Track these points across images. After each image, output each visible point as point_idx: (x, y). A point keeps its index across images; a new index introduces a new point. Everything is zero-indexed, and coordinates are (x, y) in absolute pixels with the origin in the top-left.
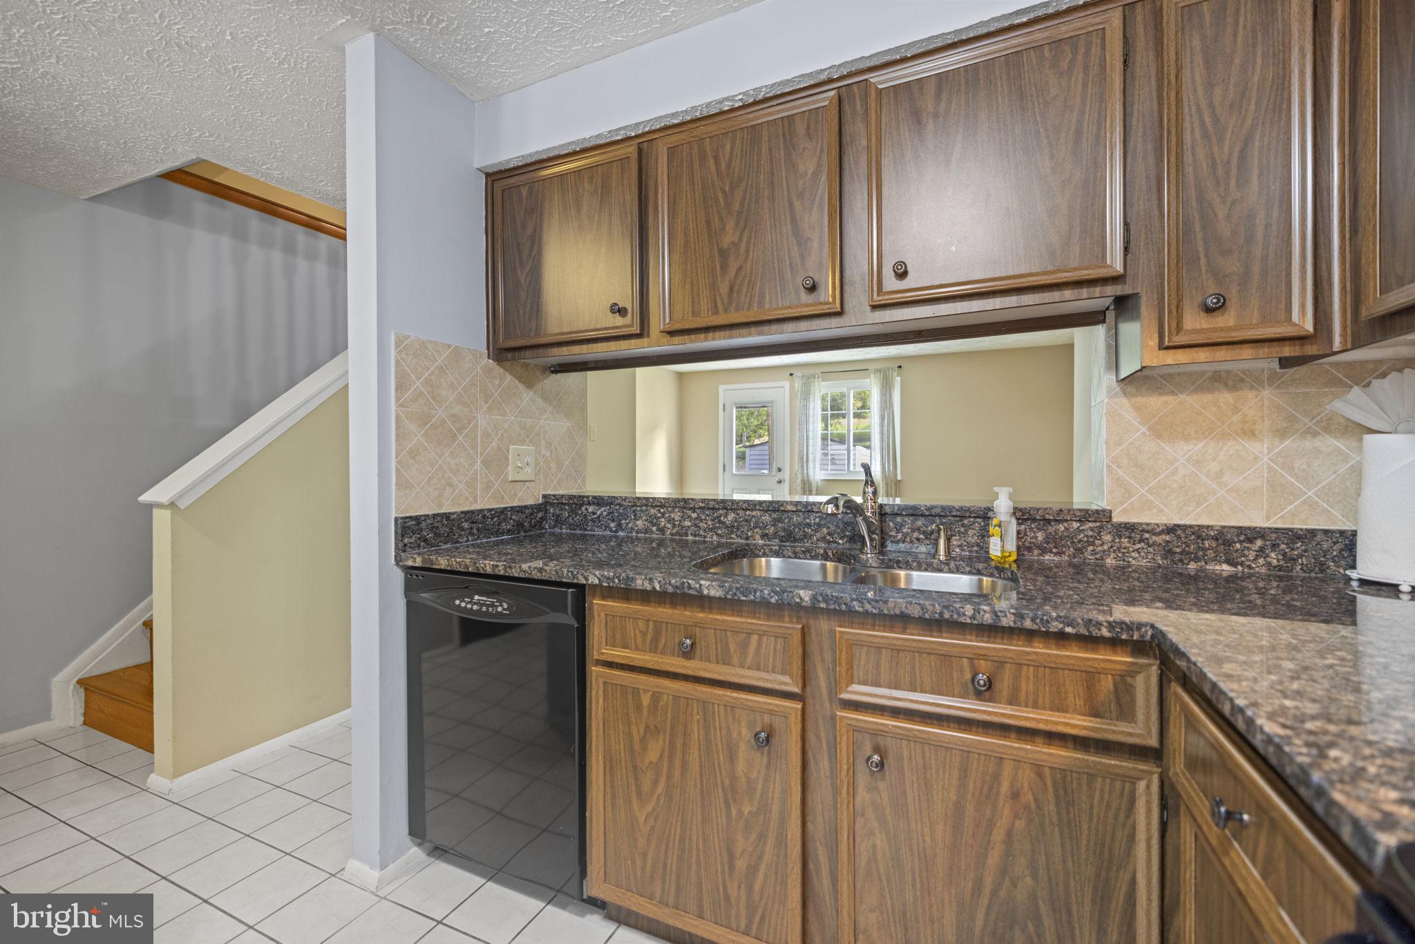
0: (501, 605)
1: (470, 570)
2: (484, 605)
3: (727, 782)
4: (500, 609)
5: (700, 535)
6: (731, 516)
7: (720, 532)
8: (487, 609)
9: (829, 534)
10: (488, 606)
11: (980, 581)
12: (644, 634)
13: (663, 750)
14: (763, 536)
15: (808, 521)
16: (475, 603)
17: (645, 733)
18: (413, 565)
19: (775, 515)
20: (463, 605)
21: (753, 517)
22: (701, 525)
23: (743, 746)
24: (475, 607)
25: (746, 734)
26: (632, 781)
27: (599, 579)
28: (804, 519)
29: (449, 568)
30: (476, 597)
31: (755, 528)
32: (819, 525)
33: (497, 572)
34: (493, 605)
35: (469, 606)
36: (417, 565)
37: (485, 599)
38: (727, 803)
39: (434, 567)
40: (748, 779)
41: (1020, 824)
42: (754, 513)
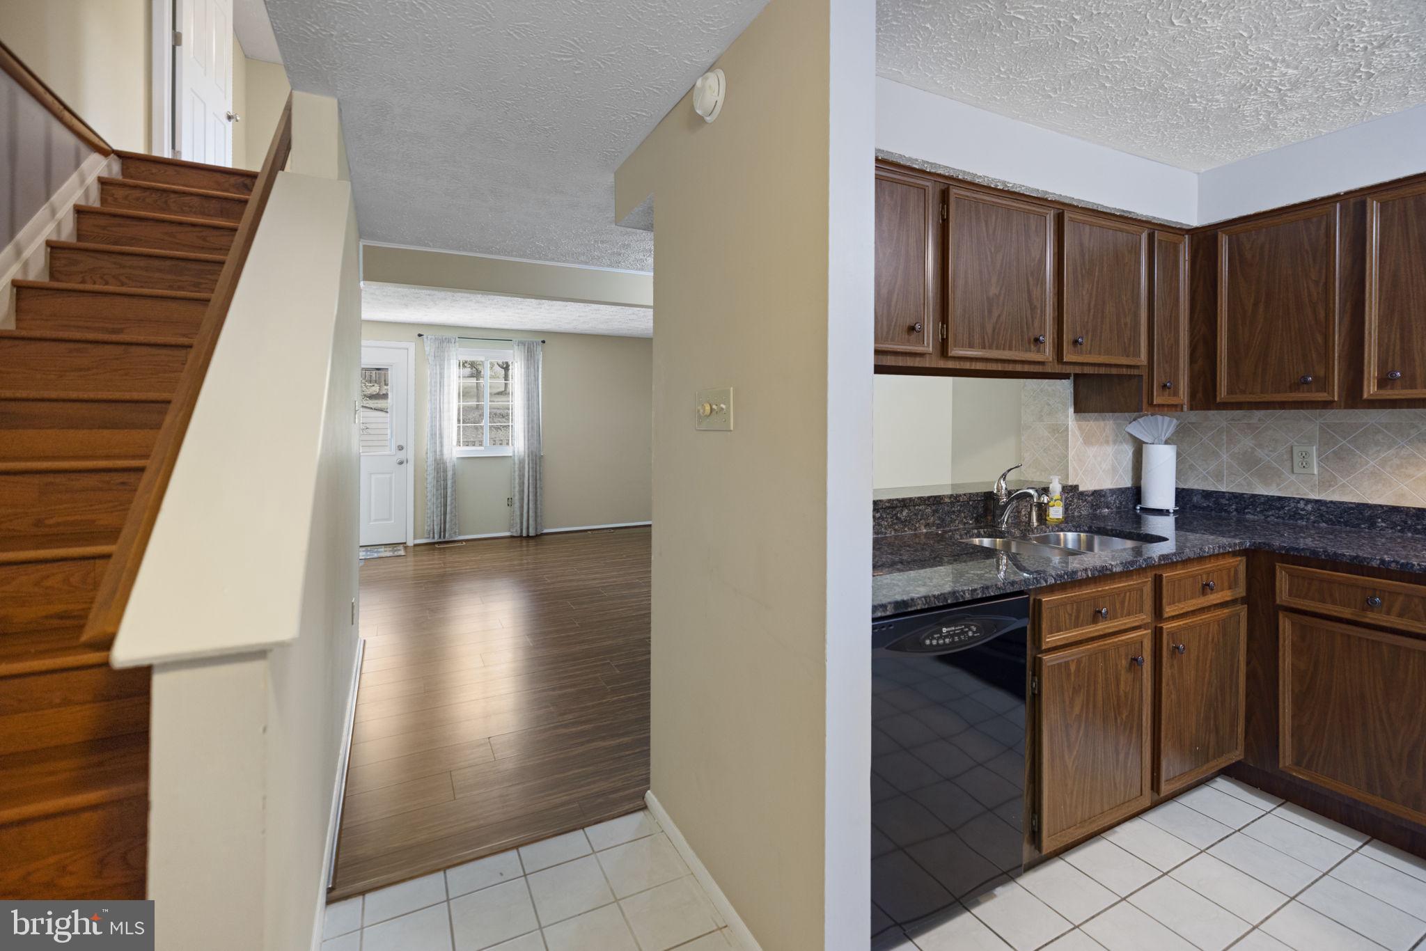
0: (970, 630)
1: (949, 601)
2: (955, 634)
3: (1116, 703)
4: (970, 634)
5: (882, 533)
6: (905, 513)
7: (897, 527)
8: (959, 638)
9: (965, 517)
10: (958, 635)
11: (1079, 536)
12: (1071, 615)
13: (1083, 701)
14: (927, 525)
15: (953, 509)
16: (946, 637)
17: (1073, 694)
18: (883, 614)
19: (934, 508)
20: (934, 642)
21: (920, 510)
22: (882, 523)
23: (1123, 672)
24: (947, 640)
25: (1124, 663)
26: (1065, 739)
27: (1055, 579)
28: (952, 508)
29: (926, 607)
30: (944, 630)
31: (921, 520)
32: (959, 511)
33: (975, 597)
34: (963, 632)
35: (941, 642)
36: (888, 613)
37: (953, 628)
38: (1116, 719)
39: (910, 610)
40: (1125, 693)
41: (1214, 654)
42: (921, 508)
